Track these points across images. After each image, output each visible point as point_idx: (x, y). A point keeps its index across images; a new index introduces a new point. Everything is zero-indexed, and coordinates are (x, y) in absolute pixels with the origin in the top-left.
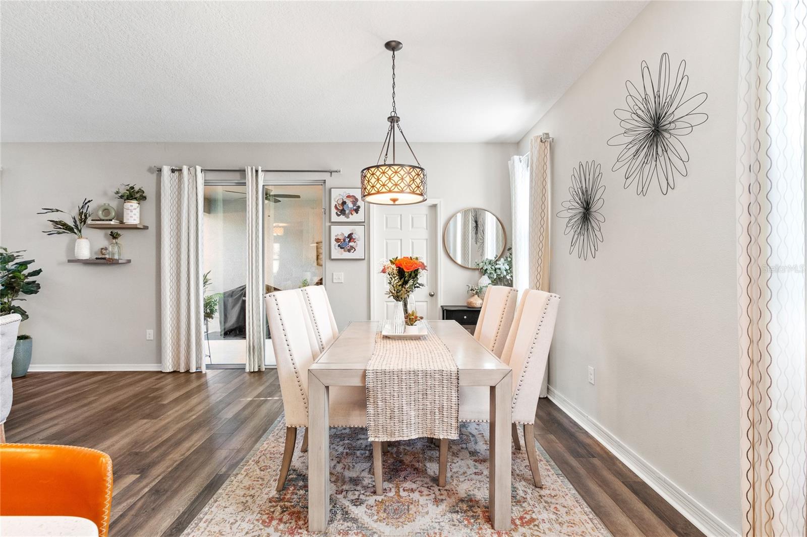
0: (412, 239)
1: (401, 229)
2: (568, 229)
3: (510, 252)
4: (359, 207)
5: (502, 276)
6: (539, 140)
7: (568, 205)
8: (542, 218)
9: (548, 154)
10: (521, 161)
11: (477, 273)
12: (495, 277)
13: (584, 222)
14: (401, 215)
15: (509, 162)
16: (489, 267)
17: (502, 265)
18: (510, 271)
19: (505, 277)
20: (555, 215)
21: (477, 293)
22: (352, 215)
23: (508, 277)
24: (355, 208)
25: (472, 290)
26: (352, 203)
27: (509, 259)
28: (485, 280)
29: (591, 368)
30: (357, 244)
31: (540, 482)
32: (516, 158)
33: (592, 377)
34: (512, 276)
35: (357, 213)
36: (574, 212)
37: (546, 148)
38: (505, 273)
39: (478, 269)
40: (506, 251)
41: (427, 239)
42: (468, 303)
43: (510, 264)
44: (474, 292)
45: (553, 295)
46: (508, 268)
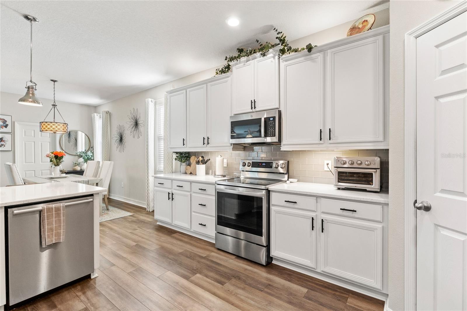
0: (41, 142)
1: (34, 137)
2: (116, 143)
3: (93, 148)
4: (7, 125)
5: (89, 158)
6: (105, 112)
7: (116, 136)
8: (107, 138)
9: (109, 117)
10: (97, 116)
11: (77, 157)
12: (86, 158)
13: (120, 142)
14: (34, 130)
15: (92, 114)
16: (83, 154)
17: (89, 153)
18: (93, 156)
19: (91, 158)
20: (111, 138)
21: (78, 165)
22: (2, 128)
23: (92, 158)
24: (4, 125)
25: (75, 164)
26: (3, 123)
27: (92, 151)
28: (81, 160)
29: (123, 183)
30: (6, 143)
31: (109, 209)
32: (96, 114)
33: (123, 185)
34: (94, 158)
35: (6, 128)
36: (117, 138)
37: (108, 115)
38: (91, 157)
39: (77, 155)
40: (90, 148)
41: (50, 142)
42: (73, 169)
43: (93, 153)
44: (77, 164)
45: (112, 162)
46: (92, 155)
